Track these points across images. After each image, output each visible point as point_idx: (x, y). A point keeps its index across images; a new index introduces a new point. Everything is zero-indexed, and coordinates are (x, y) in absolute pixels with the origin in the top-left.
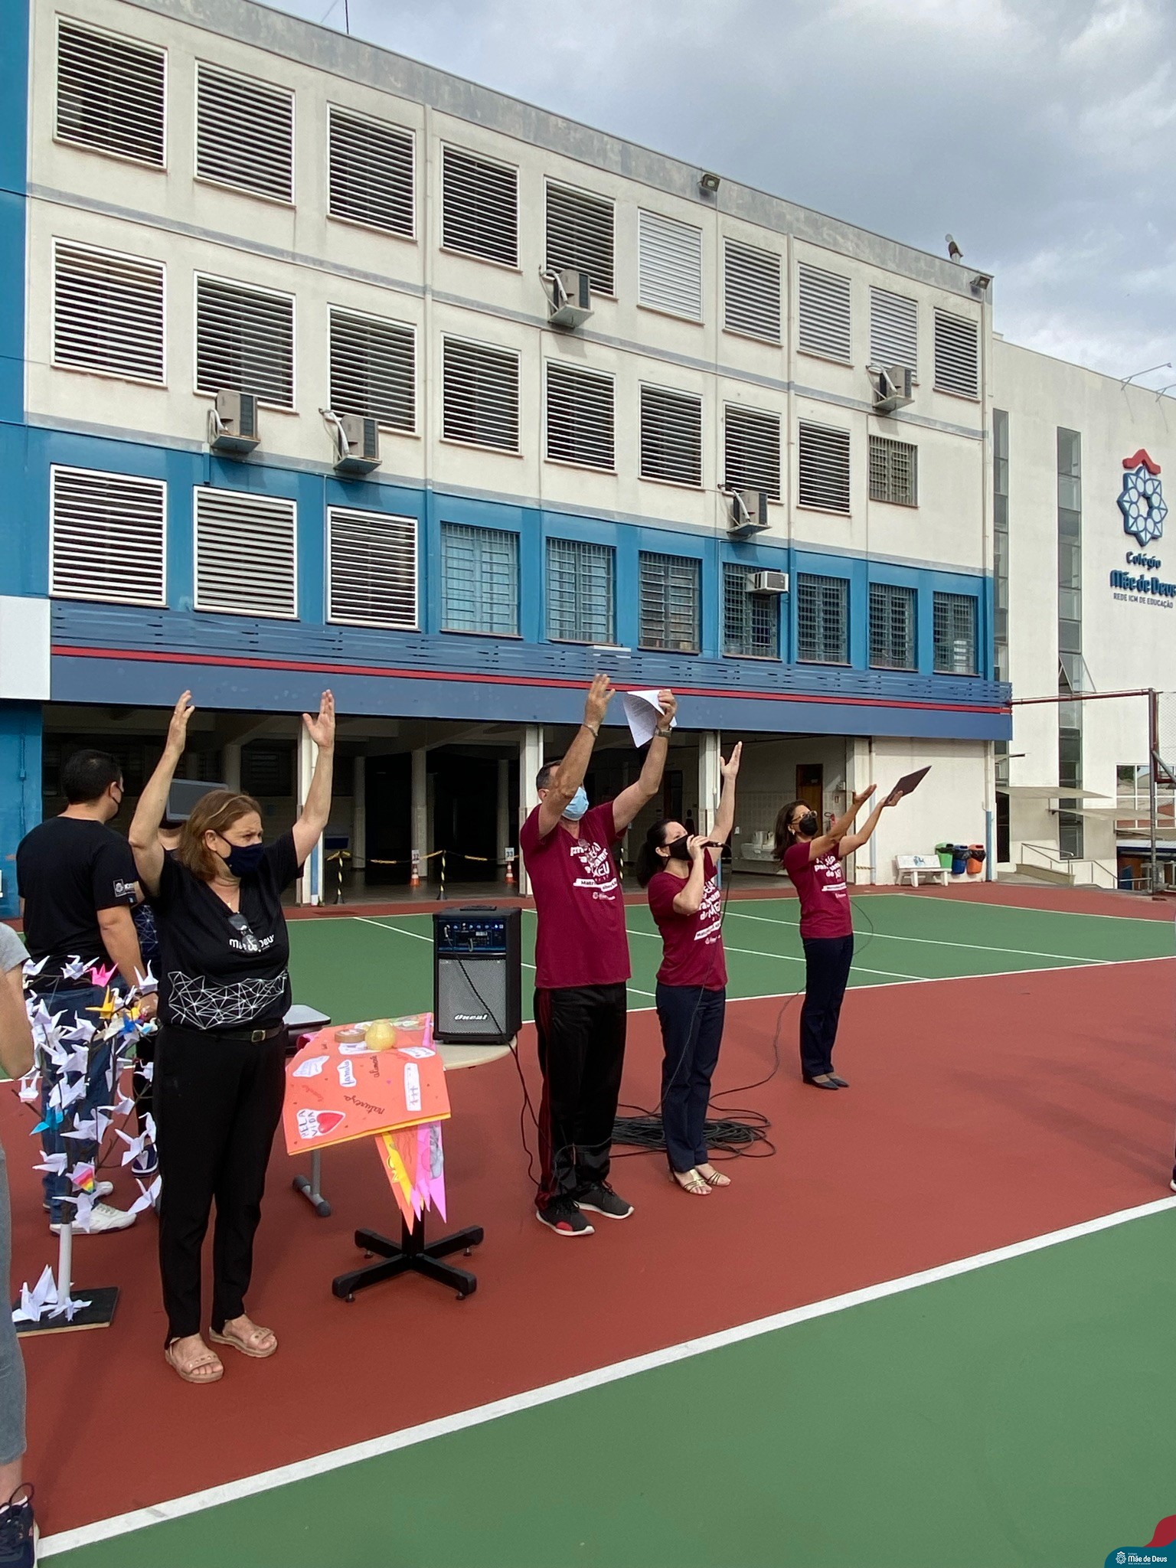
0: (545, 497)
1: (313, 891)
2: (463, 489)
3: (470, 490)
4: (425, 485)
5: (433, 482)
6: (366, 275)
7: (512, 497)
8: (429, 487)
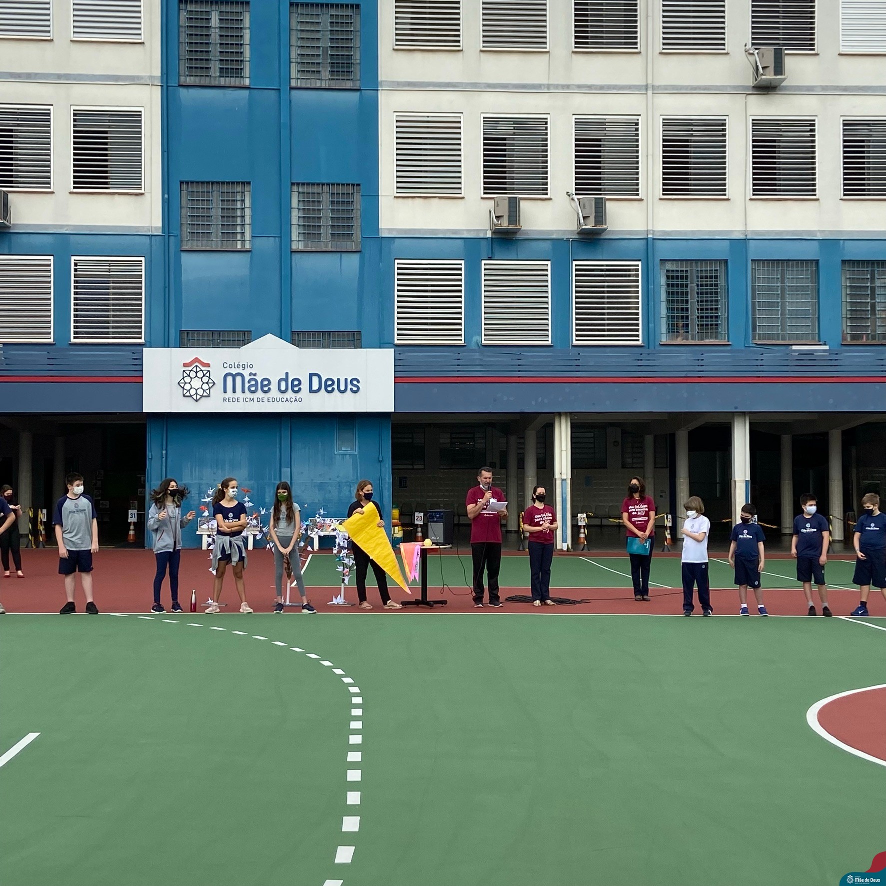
0: (750, 228)
1: (564, 540)
2: (680, 232)
3: (685, 232)
4: (647, 235)
5: (653, 231)
6: (602, 87)
7: (720, 232)
8: (650, 236)
